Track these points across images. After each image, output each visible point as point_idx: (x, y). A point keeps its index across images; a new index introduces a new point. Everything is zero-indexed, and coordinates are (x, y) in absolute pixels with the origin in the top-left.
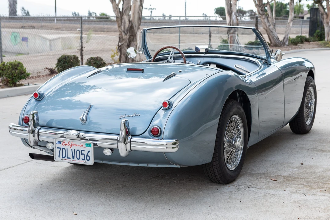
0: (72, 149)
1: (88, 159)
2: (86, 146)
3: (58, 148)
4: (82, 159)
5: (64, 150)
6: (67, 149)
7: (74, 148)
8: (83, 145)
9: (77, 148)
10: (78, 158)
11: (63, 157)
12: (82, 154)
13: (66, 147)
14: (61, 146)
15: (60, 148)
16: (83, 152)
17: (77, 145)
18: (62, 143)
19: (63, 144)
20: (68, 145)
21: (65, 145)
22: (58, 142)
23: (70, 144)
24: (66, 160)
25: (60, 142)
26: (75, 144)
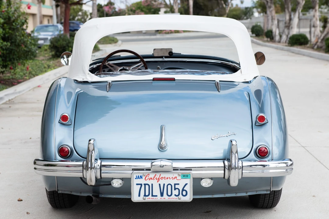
0: (160, 185)
1: (184, 193)
2: (182, 178)
3: (137, 184)
4: (175, 195)
5: (147, 186)
6: (152, 184)
7: (162, 182)
8: (176, 177)
9: (166, 182)
10: (169, 194)
11: (145, 195)
12: (175, 189)
13: (150, 182)
14: (142, 181)
15: (141, 185)
16: (177, 186)
17: (167, 178)
18: (144, 178)
19: (146, 179)
20: (153, 179)
21: (149, 180)
22: (138, 176)
23: (156, 178)
24: (150, 199)
25: (140, 176)
26: (165, 177)
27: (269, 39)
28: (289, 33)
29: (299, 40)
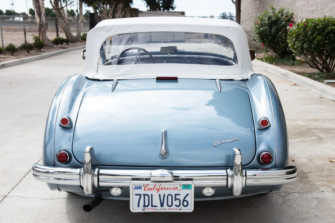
0: (160, 195)
1: (185, 203)
2: (183, 189)
3: (136, 195)
4: (176, 206)
5: (146, 197)
6: (152, 195)
7: (162, 192)
8: (177, 188)
9: (167, 192)
10: (170, 204)
11: (144, 206)
12: (176, 199)
13: (150, 193)
14: (142, 192)
15: (140, 195)
16: (177, 197)
17: (168, 189)
18: (143, 188)
19: (145, 190)
20: (153, 189)
21: (149, 190)
22: (137, 186)
23: (156, 188)
24: (149, 210)
25: (139, 186)
26: (165, 188)
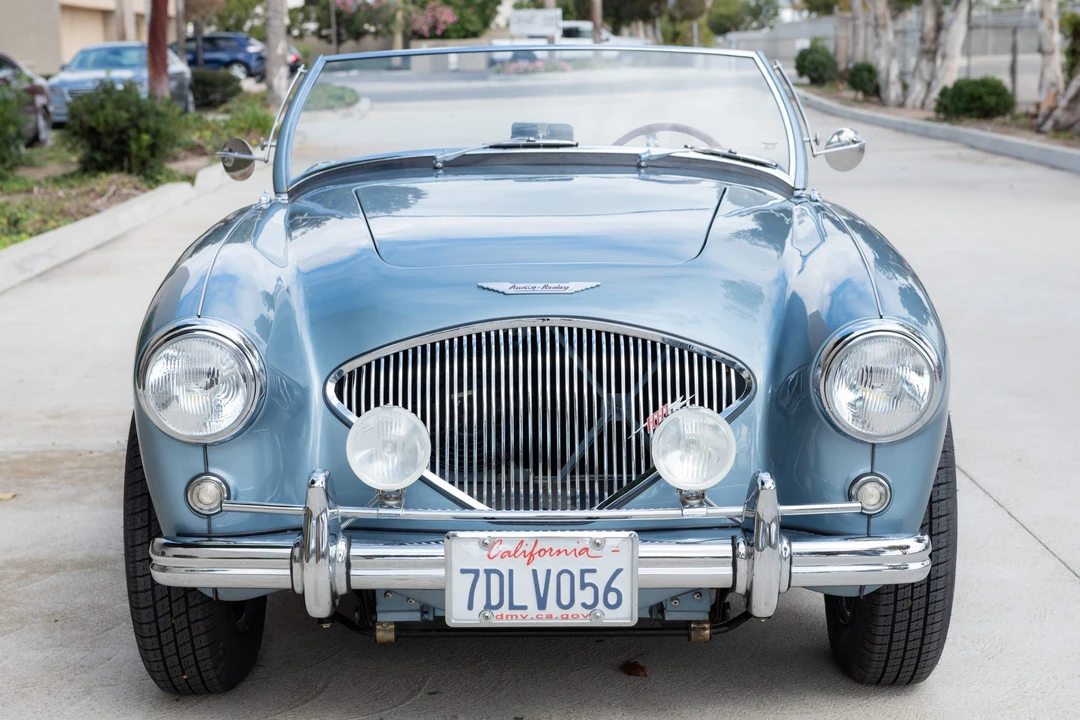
27: (860, 95)
28: (933, 76)
29: (980, 98)
